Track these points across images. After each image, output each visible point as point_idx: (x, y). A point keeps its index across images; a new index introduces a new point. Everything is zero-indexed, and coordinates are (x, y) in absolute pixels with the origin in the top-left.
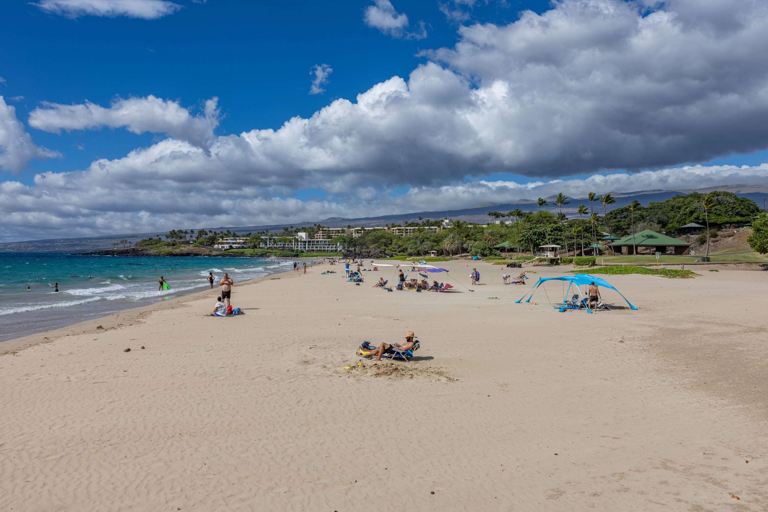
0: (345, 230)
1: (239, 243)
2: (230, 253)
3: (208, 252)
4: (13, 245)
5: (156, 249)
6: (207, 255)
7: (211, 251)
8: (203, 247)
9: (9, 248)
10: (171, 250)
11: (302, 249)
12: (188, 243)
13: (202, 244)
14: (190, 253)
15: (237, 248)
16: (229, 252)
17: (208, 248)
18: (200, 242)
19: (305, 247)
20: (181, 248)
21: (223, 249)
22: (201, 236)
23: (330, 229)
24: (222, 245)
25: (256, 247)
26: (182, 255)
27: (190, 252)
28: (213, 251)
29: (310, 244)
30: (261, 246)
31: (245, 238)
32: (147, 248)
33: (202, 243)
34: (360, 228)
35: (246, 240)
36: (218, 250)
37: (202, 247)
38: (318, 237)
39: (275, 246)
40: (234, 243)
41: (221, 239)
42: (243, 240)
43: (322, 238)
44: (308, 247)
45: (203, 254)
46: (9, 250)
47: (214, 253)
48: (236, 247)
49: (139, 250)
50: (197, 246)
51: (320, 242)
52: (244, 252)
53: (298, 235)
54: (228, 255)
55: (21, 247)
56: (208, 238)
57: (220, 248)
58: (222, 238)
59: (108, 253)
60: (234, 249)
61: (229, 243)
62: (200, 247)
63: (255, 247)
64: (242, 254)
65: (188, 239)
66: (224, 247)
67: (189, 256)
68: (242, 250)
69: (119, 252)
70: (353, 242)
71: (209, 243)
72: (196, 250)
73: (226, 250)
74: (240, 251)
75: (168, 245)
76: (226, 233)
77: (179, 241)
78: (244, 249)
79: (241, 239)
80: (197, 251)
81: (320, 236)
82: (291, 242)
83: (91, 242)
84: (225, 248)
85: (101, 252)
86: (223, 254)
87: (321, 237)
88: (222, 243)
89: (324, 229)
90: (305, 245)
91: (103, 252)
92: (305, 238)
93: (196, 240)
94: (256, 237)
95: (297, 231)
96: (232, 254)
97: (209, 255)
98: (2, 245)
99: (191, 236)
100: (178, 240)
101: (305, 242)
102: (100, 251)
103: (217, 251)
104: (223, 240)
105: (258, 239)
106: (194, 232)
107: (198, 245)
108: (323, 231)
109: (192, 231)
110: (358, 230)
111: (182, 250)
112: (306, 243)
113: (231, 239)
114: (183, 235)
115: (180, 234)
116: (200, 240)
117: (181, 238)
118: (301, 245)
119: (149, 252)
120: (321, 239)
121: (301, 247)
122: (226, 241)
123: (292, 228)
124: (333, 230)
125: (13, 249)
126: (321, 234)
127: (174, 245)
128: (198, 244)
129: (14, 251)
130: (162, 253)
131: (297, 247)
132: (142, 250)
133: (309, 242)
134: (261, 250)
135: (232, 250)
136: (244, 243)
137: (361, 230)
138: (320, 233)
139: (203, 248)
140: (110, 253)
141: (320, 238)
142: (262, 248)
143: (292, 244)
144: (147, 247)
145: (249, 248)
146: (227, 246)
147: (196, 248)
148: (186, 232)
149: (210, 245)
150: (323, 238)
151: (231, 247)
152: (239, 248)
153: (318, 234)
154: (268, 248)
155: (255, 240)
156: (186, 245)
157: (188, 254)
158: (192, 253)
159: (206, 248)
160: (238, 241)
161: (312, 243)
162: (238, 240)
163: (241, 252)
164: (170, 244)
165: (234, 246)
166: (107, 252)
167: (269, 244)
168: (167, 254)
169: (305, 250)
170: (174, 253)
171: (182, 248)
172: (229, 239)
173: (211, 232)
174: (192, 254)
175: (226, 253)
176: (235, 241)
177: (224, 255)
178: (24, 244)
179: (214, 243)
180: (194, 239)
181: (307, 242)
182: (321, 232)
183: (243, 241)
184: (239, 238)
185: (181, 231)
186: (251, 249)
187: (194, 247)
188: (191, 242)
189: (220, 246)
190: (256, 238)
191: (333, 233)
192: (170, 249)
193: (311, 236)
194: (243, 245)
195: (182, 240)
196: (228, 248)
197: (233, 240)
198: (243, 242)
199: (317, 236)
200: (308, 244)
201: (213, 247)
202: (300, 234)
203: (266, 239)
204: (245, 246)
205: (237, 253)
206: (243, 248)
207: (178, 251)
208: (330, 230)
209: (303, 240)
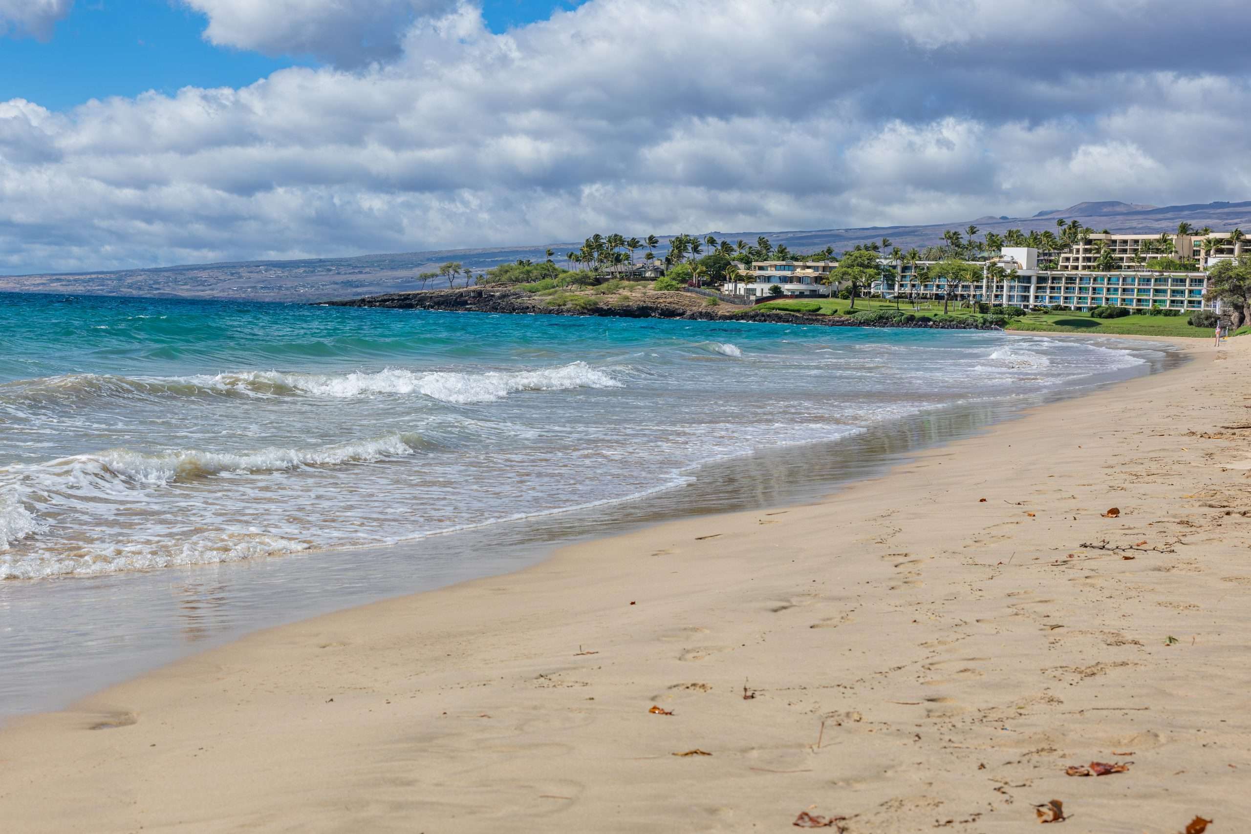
0: (1171, 240)
1: (800, 280)
2: (774, 312)
3: (703, 305)
4: (140, 278)
5: (550, 294)
6: (701, 315)
7: (715, 304)
8: (688, 291)
9: (130, 286)
10: (593, 298)
11: (1015, 302)
12: (637, 276)
13: (683, 281)
14: (651, 308)
15: (797, 297)
16: (773, 309)
17: (704, 294)
18: (678, 275)
19: (1026, 298)
20: (621, 291)
21: (753, 298)
22: (680, 256)
23: (1114, 237)
24: (750, 286)
25: (857, 295)
26: (627, 313)
27: (650, 305)
28: (720, 302)
29: (1044, 288)
30: (872, 290)
31: (822, 264)
32: (517, 291)
33: (684, 278)
34: (1227, 236)
35: (824, 269)
36: (734, 299)
37: (685, 289)
38: (1071, 264)
39: (922, 290)
40: (785, 280)
41: (742, 266)
42: (816, 269)
43: (1084, 268)
44: (1037, 297)
45: (689, 313)
46: (129, 290)
47: (724, 309)
48: (793, 291)
49: (493, 296)
50: (668, 287)
51: (1081, 279)
52: (820, 308)
53: (1001, 257)
54: (769, 316)
55: (159, 283)
56: (703, 263)
57: (742, 292)
58: (748, 262)
59: (408, 302)
60: (786, 297)
61: (768, 279)
62: (678, 289)
63: (854, 292)
64: (813, 316)
65: (639, 265)
66: (755, 290)
67: (647, 315)
68: (813, 303)
69: (436, 300)
70: (1231, 277)
71: (706, 278)
72: (668, 300)
73: (759, 301)
74: (807, 305)
75: (582, 281)
76: (756, 246)
77: (612, 269)
78: (820, 300)
79: (809, 267)
80: (670, 303)
81: (1077, 259)
82: (977, 277)
83: (339, 274)
84: (758, 294)
85: (388, 300)
86: (752, 313)
87: (1081, 264)
88: (750, 279)
89: (1092, 236)
90: (1027, 289)
91: (393, 300)
92: (1025, 267)
93: (663, 267)
94: (859, 260)
95: (996, 244)
96: (782, 313)
97: (710, 316)
98: (113, 276)
99: (650, 256)
100: (607, 268)
101: (1028, 279)
102: (385, 297)
103: (734, 303)
104: (749, 269)
105: (868, 267)
106: (656, 242)
107: (674, 283)
108: (1089, 242)
109: (652, 241)
110: (1220, 241)
111: (627, 298)
112: (1029, 282)
113: (775, 266)
114: (622, 250)
115: (616, 250)
116: (676, 269)
117: (618, 260)
118: (1011, 288)
119: (526, 301)
120: (1080, 272)
121: (1010, 298)
122: (758, 273)
123: (974, 233)
124: (1125, 242)
125: (140, 289)
126: (1081, 255)
127: (598, 282)
128: (674, 279)
129: (141, 292)
130: (569, 305)
131: (996, 296)
132: (504, 296)
133: (1041, 279)
134: (876, 303)
135: (780, 302)
136: (818, 280)
137: (1229, 242)
138: (1078, 251)
139: (689, 294)
140: (414, 302)
141: (1076, 268)
142: (878, 296)
143: (981, 287)
144: (517, 288)
145: (835, 295)
146: (762, 289)
147: (666, 292)
148: (634, 244)
149: (708, 284)
150: (1089, 267)
151: (777, 293)
152: (801, 295)
153: (1071, 251)
154: (895, 297)
155: (857, 269)
156: (632, 282)
157: (643, 312)
158: (657, 308)
159: (697, 292)
160: (799, 272)
161: (1049, 284)
162: (798, 270)
163: (811, 308)
164: (589, 278)
165: (786, 288)
166: (403, 300)
167: (902, 286)
168: (583, 308)
169: (1026, 307)
170: (601, 305)
171: (626, 293)
172: (771, 266)
173: (712, 241)
174: (654, 309)
175: (763, 308)
176: (788, 273)
177: (757, 315)
178: (166, 274)
179: (724, 279)
180: (657, 263)
181: (1034, 280)
182: (1081, 246)
183: (816, 274)
184: (801, 264)
185: (617, 240)
186: (839, 300)
187: (661, 289)
188: (648, 274)
189: (742, 287)
190: (861, 265)
191: (1125, 251)
192: (588, 294)
193: (1046, 261)
194: (815, 287)
195: (620, 267)
196: (767, 294)
197: (784, 268)
198: (816, 278)
199: (1068, 259)
200: (1038, 288)
201: (719, 290)
202: (1010, 252)
203: (894, 267)
204: (822, 289)
205: (798, 311)
206: (814, 294)
207: (613, 300)
208: (1114, 242)
209: (1020, 273)
